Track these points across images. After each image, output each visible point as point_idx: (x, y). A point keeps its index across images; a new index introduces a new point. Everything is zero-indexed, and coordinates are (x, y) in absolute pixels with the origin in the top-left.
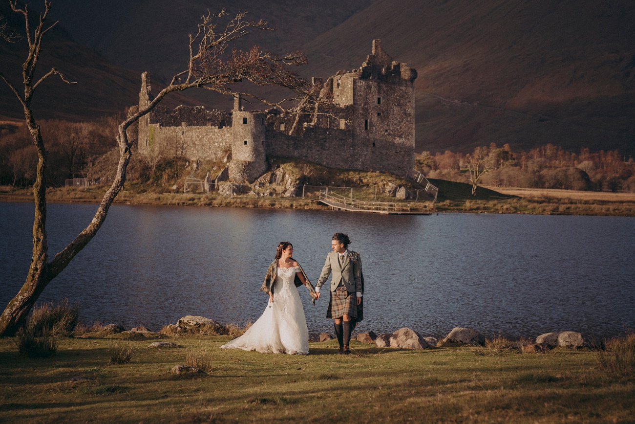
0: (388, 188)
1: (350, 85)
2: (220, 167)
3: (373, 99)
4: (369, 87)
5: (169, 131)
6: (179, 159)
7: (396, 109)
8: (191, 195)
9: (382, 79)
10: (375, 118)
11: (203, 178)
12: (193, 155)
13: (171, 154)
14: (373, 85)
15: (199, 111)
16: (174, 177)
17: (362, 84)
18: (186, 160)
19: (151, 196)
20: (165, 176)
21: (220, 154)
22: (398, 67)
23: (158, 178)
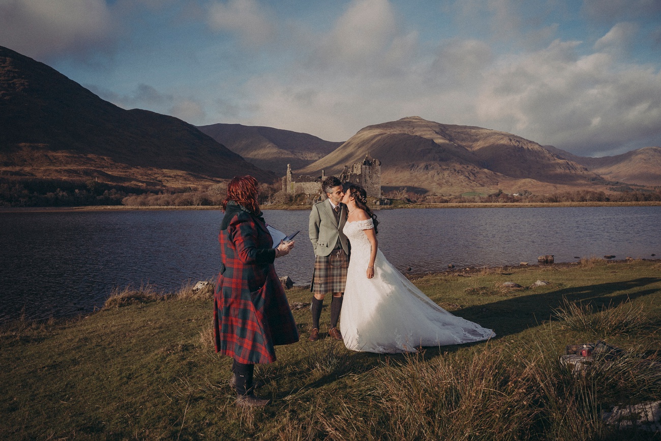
0: (374, 202)
1: (360, 167)
2: (318, 196)
3: (367, 172)
4: (366, 168)
5: (299, 184)
6: (303, 194)
7: (375, 175)
8: (310, 206)
9: (370, 165)
10: (368, 178)
11: (312, 200)
12: (307, 192)
13: (299, 192)
14: (367, 167)
15: (308, 177)
16: (301, 200)
17: (364, 166)
18: (305, 194)
19: (295, 207)
20: (298, 200)
21: (317, 192)
22: (375, 161)
23: (296, 200)
